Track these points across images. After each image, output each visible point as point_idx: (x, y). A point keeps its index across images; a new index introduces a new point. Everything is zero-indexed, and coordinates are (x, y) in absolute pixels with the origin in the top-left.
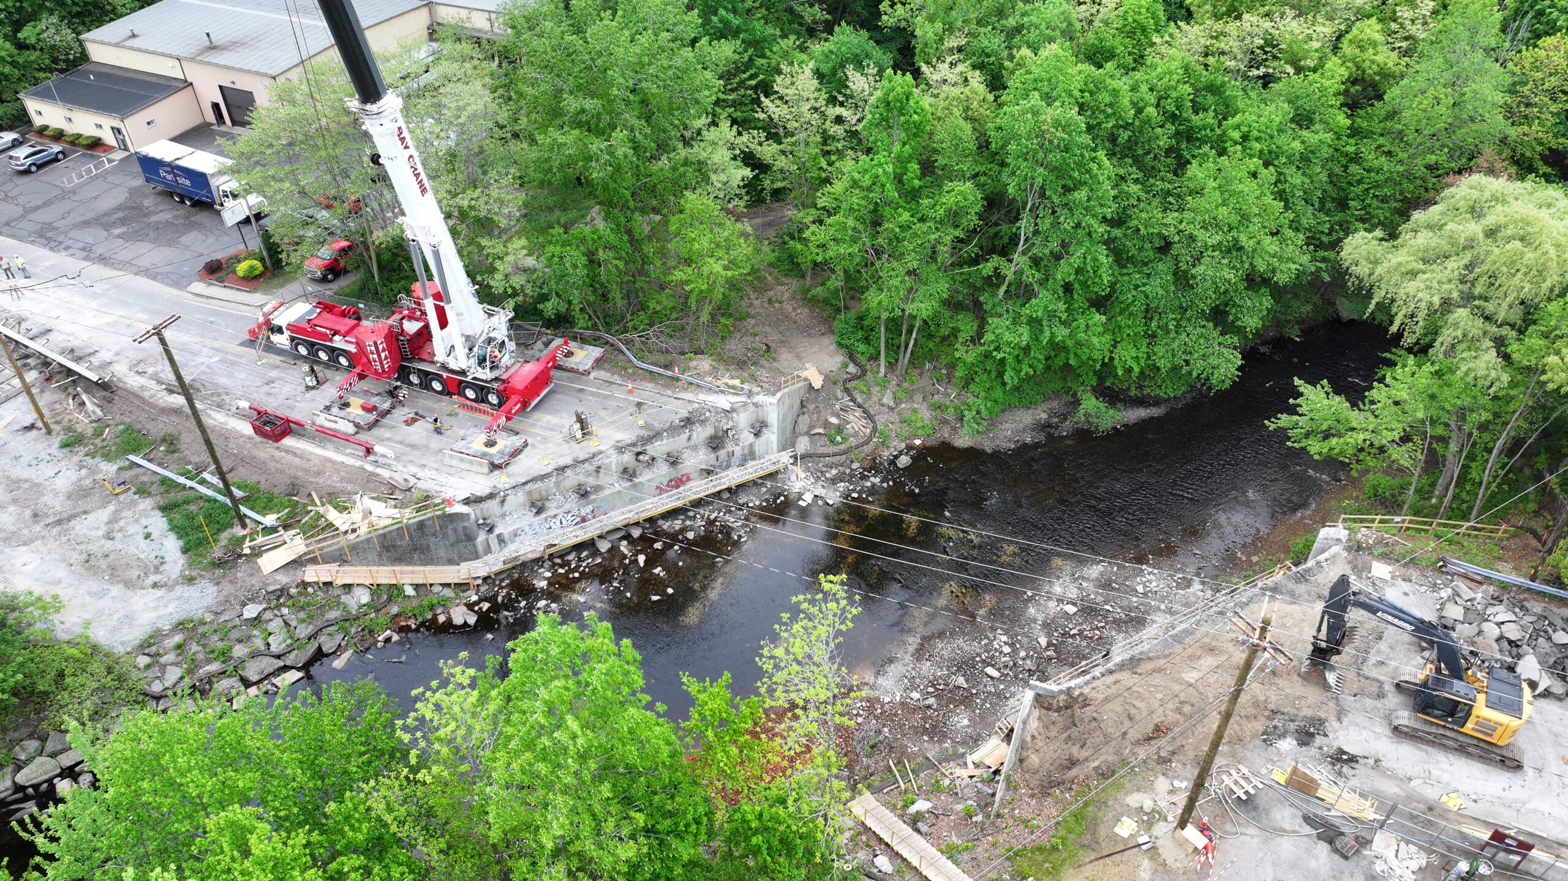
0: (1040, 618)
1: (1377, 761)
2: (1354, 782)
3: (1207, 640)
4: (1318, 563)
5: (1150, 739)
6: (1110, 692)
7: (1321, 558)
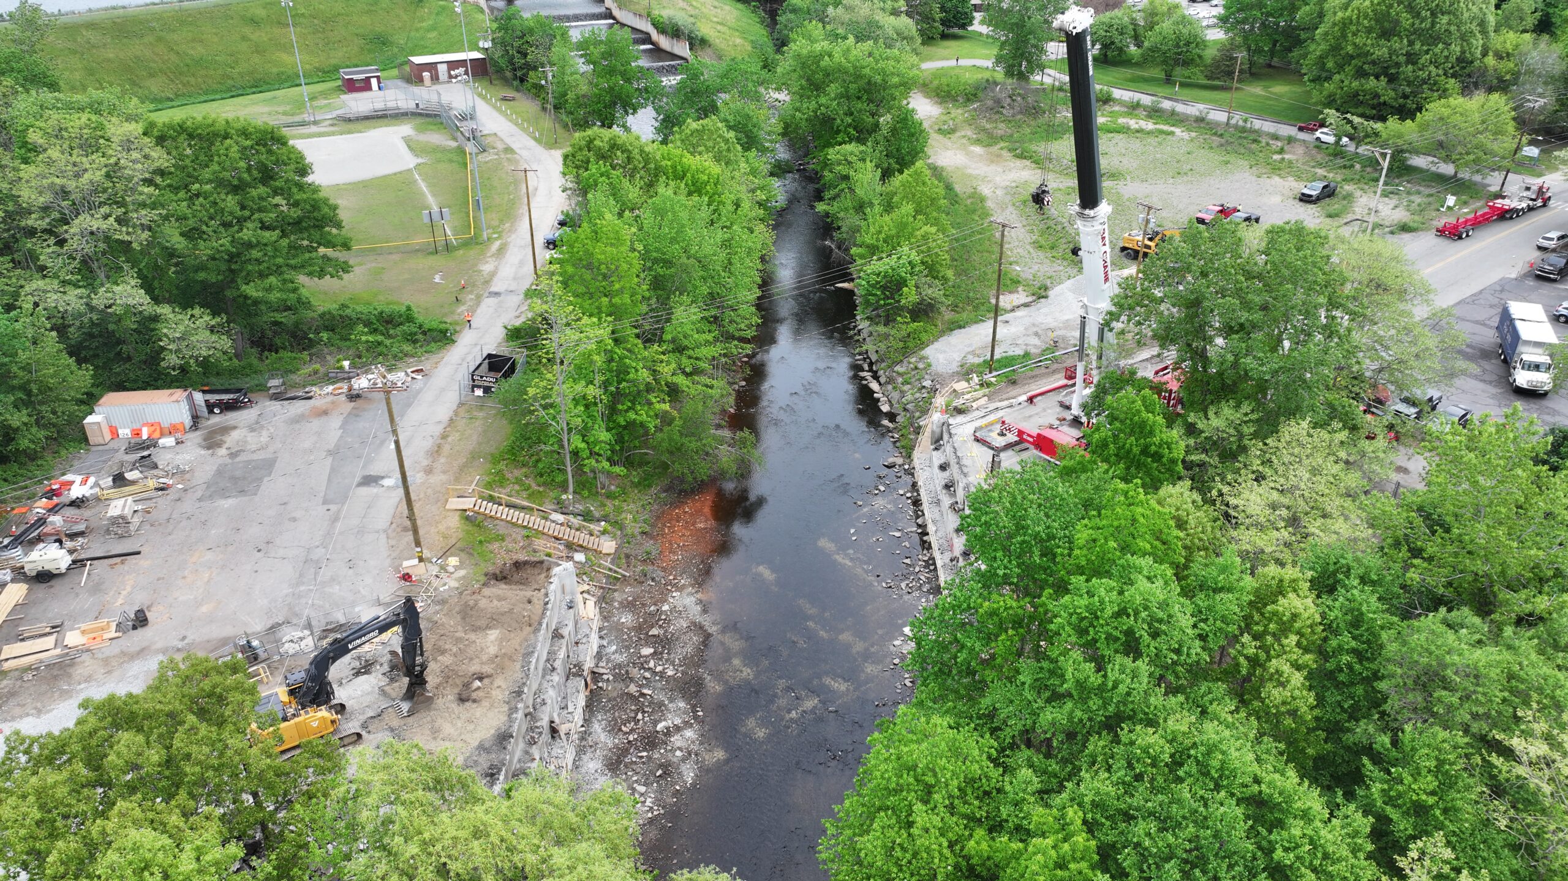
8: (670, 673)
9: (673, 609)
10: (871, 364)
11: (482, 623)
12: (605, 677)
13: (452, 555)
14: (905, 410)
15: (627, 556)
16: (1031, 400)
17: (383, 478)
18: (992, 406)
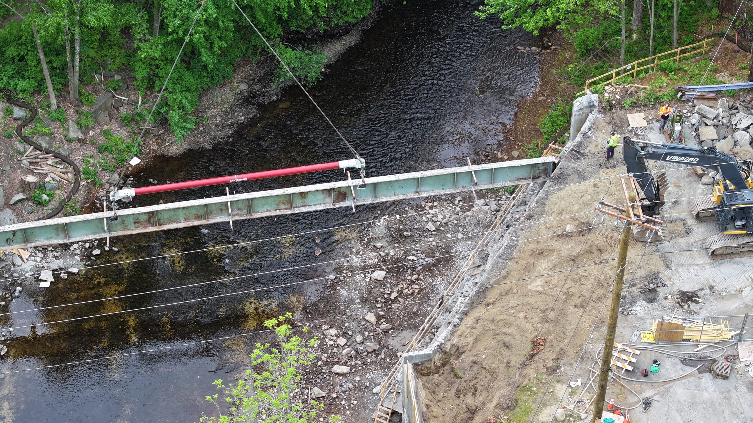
0: (355, 296)
1: (711, 288)
2: (704, 314)
3: (532, 246)
4: (584, 134)
5: (532, 356)
6: (476, 332)
7: (584, 128)
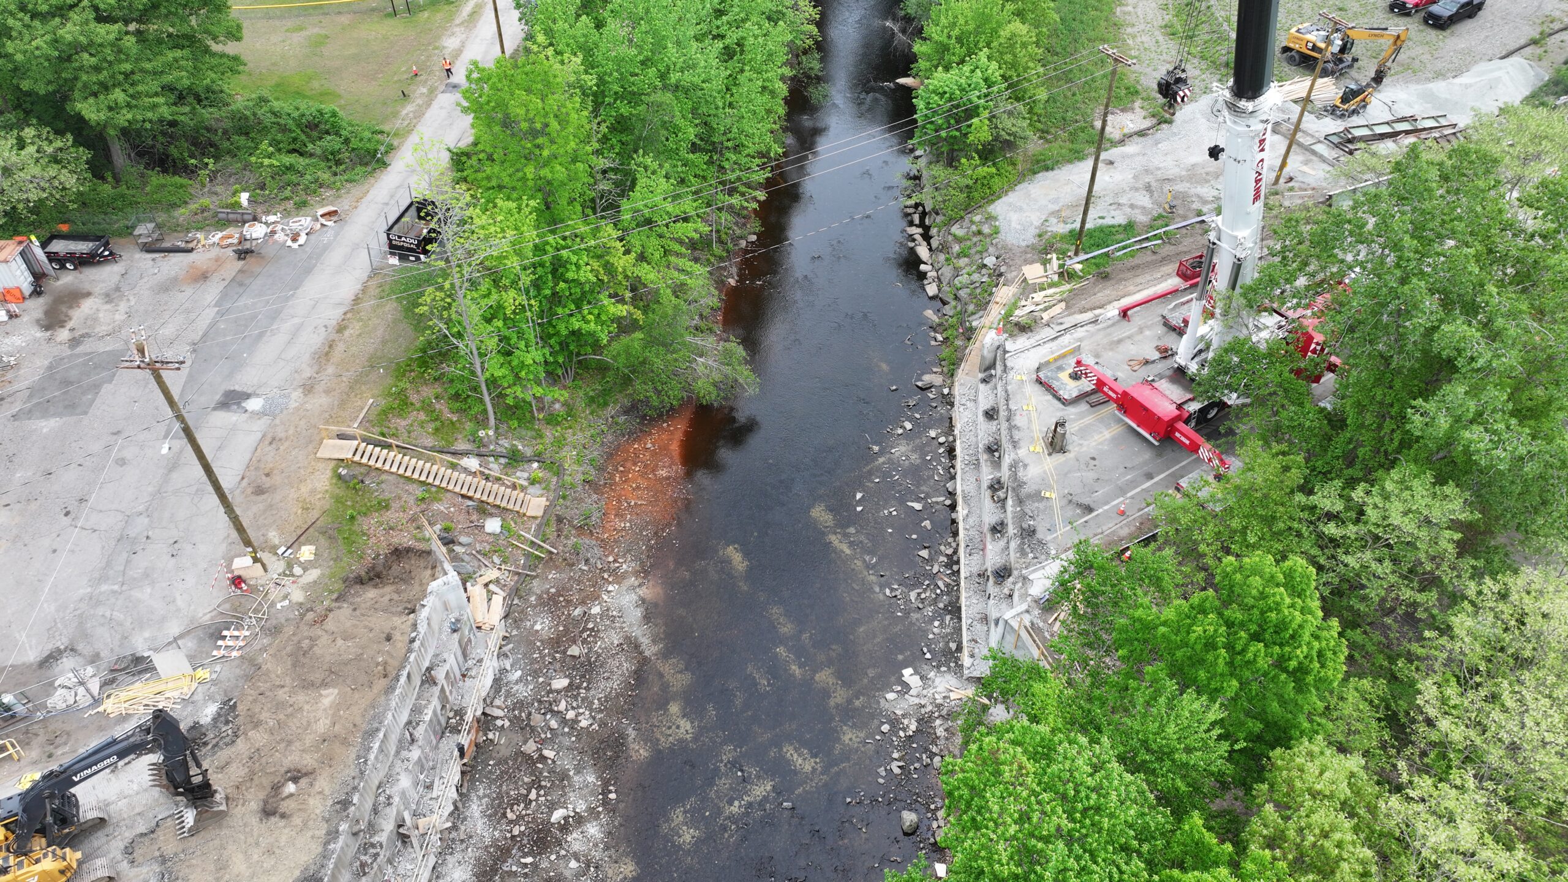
8: (584, 723)
9: (605, 614)
10: (923, 215)
11: (317, 676)
12: (499, 723)
13: (308, 542)
14: (956, 298)
15: (560, 520)
16: (1124, 313)
17: (248, 396)
18: (1069, 321)
